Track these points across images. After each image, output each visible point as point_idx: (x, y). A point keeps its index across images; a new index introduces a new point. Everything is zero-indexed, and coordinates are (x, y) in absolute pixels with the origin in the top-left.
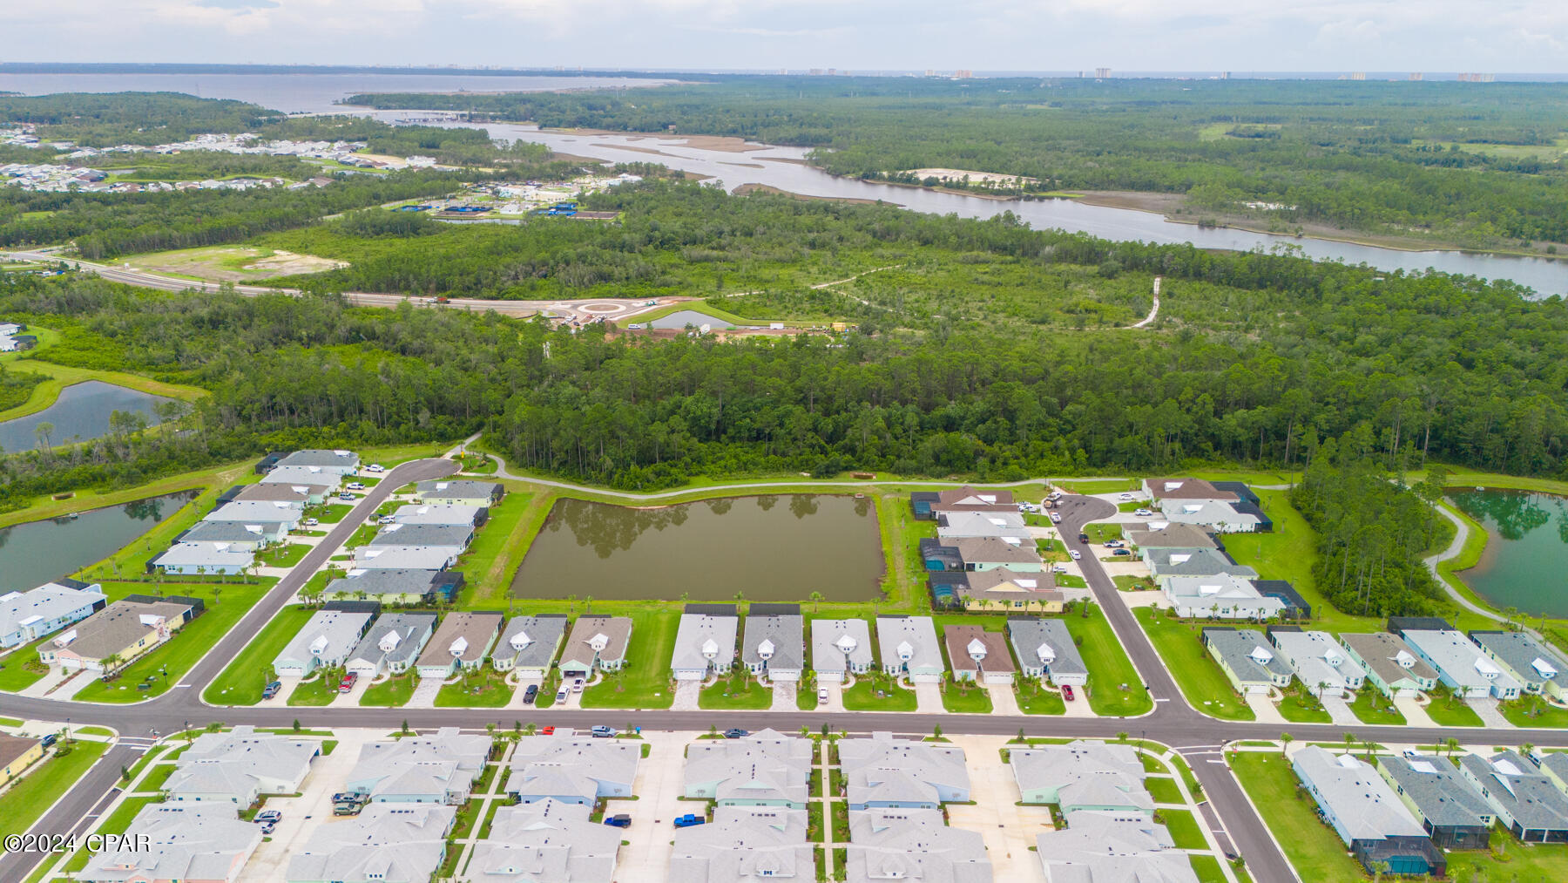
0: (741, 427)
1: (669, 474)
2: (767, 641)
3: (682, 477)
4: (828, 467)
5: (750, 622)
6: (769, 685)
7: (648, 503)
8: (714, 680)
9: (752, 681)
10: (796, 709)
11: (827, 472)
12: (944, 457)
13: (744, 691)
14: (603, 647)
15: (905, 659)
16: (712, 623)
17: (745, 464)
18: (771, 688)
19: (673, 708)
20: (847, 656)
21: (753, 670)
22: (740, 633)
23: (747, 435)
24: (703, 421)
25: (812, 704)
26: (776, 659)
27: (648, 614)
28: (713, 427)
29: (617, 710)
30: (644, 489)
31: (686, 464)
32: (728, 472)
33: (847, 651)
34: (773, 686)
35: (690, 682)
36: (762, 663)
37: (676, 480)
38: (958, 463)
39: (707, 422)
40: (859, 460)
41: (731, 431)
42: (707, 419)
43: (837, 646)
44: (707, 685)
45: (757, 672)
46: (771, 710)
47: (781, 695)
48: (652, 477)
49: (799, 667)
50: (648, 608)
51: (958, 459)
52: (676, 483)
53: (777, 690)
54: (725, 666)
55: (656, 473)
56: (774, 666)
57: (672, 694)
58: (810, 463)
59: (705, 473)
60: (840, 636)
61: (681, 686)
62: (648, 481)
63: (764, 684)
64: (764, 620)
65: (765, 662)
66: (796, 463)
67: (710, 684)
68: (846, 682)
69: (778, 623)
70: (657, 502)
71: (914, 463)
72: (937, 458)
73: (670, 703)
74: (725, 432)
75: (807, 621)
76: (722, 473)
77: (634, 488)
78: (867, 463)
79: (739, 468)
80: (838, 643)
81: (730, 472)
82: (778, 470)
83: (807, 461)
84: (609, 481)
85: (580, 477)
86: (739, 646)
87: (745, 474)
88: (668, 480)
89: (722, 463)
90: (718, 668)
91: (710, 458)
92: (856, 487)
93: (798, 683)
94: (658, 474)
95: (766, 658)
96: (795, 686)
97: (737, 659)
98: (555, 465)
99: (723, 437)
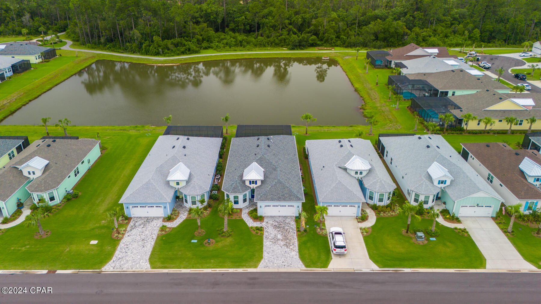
0: (238, 22)
1: (184, 45)
2: (255, 164)
3: (193, 47)
4: (300, 42)
5: (236, 143)
6: (257, 224)
7: (165, 62)
8: (183, 217)
9: (234, 217)
10: (298, 266)
11: (300, 46)
12: (381, 36)
13: (222, 234)
14: (38, 174)
15: (442, 186)
16: (188, 144)
17: (241, 42)
18: (260, 229)
19: (108, 268)
20: (361, 183)
21: (236, 202)
22: (223, 155)
23: (243, 27)
24: (212, 17)
25: (323, 257)
26: (267, 187)
27: (130, 137)
28: (219, 21)
29: (18, 271)
30: (164, 54)
31: (198, 40)
32: (229, 46)
33: (359, 176)
34: (264, 224)
35: (148, 220)
36: (248, 193)
37: (189, 50)
38: (392, 39)
39: (215, 18)
40: (322, 40)
41: (232, 25)
42: (215, 16)
43: (345, 169)
44: (169, 225)
45: (241, 205)
46: (261, 268)
47: (275, 240)
48: (170, 46)
49: (299, 199)
50: (133, 132)
51: (392, 36)
52: (189, 51)
53: (270, 232)
54: (199, 198)
55: (174, 44)
56: (265, 198)
57: (115, 242)
58: (287, 41)
59: (212, 48)
60: (349, 156)
61: (135, 226)
62: (168, 49)
63: (251, 223)
64: (252, 140)
65: (253, 191)
66: (277, 41)
67: (174, 224)
68: (363, 218)
69: (268, 143)
70: (172, 61)
71: (361, 39)
72: (376, 36)
73: (107, 257)
74: (228, 26)
75: (301, 142)
76: (224, 47)
77: (157, 54)
78: (327, 41)
79: (236, 45)
80: (347, 165)
81: (230, 47)
82: (265, 46)
83: (285, 40)
84: (139, 50)
85: (120, 48)
86: (220, 170)
87: (241, 48)
88: (183, 49)
89: (225, 41)
90: (189, 200)
91: (216, 39)
92: (322, 53)
93: (298, 219)
94: (176, 45)
95: (253, 186)
96: (293, 224)
97: (216, 187)
98: (102, 40)
99: (227, 29)
